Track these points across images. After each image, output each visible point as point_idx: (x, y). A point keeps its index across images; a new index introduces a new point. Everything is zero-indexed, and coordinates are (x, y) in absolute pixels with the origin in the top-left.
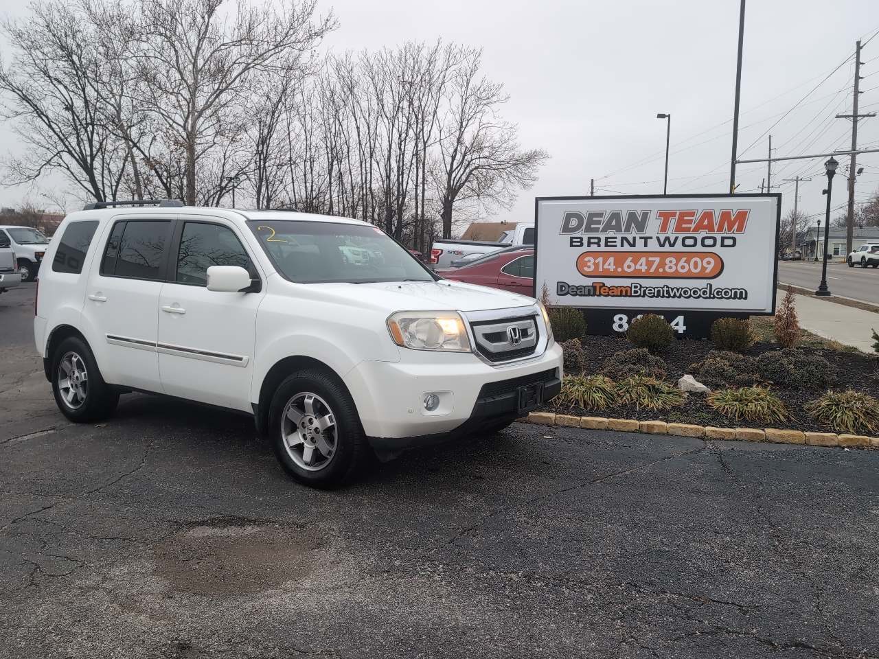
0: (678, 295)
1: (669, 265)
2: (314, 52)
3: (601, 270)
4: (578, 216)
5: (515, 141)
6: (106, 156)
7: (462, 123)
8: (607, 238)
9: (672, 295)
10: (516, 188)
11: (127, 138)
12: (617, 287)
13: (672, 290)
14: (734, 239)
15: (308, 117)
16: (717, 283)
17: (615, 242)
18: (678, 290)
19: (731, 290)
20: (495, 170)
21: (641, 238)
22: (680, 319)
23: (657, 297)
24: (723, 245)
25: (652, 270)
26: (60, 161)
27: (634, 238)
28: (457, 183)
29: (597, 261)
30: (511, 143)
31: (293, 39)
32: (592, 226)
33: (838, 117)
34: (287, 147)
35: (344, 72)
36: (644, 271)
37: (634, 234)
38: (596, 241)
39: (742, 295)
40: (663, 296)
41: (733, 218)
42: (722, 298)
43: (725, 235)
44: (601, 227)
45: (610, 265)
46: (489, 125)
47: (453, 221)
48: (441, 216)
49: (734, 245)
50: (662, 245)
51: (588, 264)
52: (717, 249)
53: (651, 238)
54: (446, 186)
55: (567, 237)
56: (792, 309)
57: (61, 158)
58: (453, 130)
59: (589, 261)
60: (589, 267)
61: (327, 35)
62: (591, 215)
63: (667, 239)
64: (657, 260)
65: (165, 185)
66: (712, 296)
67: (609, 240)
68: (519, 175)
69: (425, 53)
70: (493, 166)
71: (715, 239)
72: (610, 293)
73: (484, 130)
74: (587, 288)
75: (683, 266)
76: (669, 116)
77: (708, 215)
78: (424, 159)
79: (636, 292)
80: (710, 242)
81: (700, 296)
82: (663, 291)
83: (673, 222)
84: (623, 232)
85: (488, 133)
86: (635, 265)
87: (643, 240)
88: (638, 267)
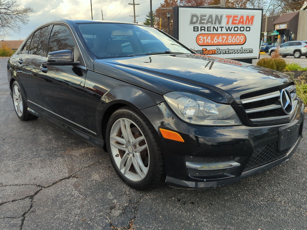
0: (232, 52)
1: (229, 39)
3: (205, 42)
4: (196, 16)
5: (19, 2)
8: (208, 27)
9: (230, 53)
10: (20, 24)
12: (211, 50)
13: (230, 50)
14: (250, 28)
16: (245, 47)
17: (211, 29)
18: (232, 50)
19: (248, 50)
20: (8, 15)
21: (220, 27)
23: (225, 54)
24: (246, 31)
25: (224, 42)
27: (218, 27)
29: (204, 38)
32: (202, 21)
36: (221, 42)
37: (217, 26)
38: (203, 28)
39: (251, 51)
40: (227, 53)
41: (250, 19)
42: (245, 53)
43: (247, 26)
44: (205, 22)
45: (209, 40)
49: (249, 31)
50: (227, 31)
51: (201, 40)
52: (244, 32)
53: (223, 27)
55: (192, 27)
59: (201, 38)
60: (201, 41)
62: (202, 16)
63: (229, 27)
64: (225, 37)
66: (242, 52)
67: (209, 28)
71: (244, 28)
72: (209, 53)
74: (200, 51)
75: (234, 40)
77: (242, 17)
79: (218, 52)
80: (242, 29)
81: (239, 53)
82: (227, 51)
83: (231, 20)
84: (214, 25)
86: (218, 40)
87: (221, 28)
88: (219, 41)
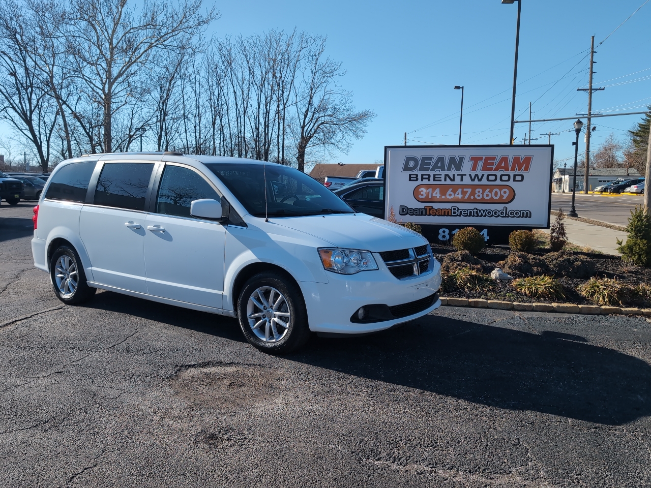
0: (484, 215)
1: (478, 194)
2: (202, 35)
3: (430, 197)
4: (415, 160)
5: (351, 104)
6: (42, 111)
7: (312, 90)
8: (434, 175)
9: (480, 215)
10: (351, 138)
11: (58, 98)
12: (442, 209)
13: (480, 211)
14: (522, 176)
15: (197, 84)
16: (511, 207)
17: (440, 178)
18: (484, 211)
19: (520, 212)
20: (336, 125)
21: (458, 175)
22: (485, 232)
23: (469, 216)
24: (515, 180)
25: (466, 197)
26: (6, 115)
27: (454, 175)
28: (308, 134)
29: (428, 191)
30: (347, 105)
31: (186, 25)
32: (425, 167)
33: (578, 90)
34: (182, 106)
35: (224, 51)
36: (460, 198)
37: (453, 172)
38: (427, 177)
39: (528, 215)
40: (474, 216)
41: (521, 161)
42: (514, 217)
43: (516, 173)
44: (431, 167)
45: (437, 194)
46: (331, 92)
47: (305, 162)
48: (297, 158)
49: (522, 180)
50: (473, 180)
51: (422, 193)
52: (511, 183)
53: (465, 175)
54: (300, 136)
55: (407, 174)
56: (562, 224)
57: (7, 112)
58: (306, 95)
59: (422, 191)
60: (422, 195)
61: (211, 22)
62: (424, 159)
63: (477, 175)
64: (470, 190)
65: (88, 134)
66: (507, 215)
67: (436, 176)
68: (354, 129)
69: (284, 38)
70: (335, 122)
71: (509, 176)
72: (437, 214)
73: (328, 95)
74: (421, 210)
75: (487, 195)
76: (463, 88)
77: (505, 159)
78: (284, 116)
79: (455, 213)
80: (505, 178)
81: (499, 216)
82: (474, 212)
83: (480, 164)
84: (446, 171)
85: (331, 97)
86: (454, 194)
87: (460, 176)
88: (456, 195)
